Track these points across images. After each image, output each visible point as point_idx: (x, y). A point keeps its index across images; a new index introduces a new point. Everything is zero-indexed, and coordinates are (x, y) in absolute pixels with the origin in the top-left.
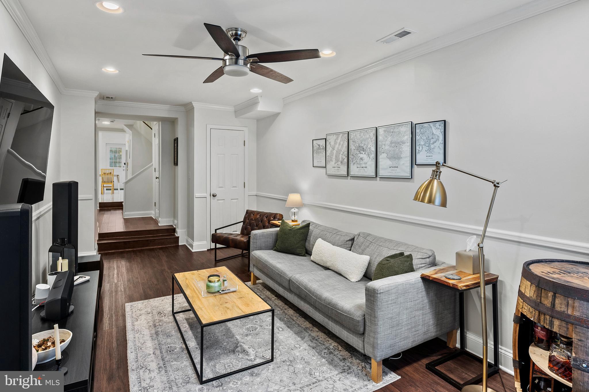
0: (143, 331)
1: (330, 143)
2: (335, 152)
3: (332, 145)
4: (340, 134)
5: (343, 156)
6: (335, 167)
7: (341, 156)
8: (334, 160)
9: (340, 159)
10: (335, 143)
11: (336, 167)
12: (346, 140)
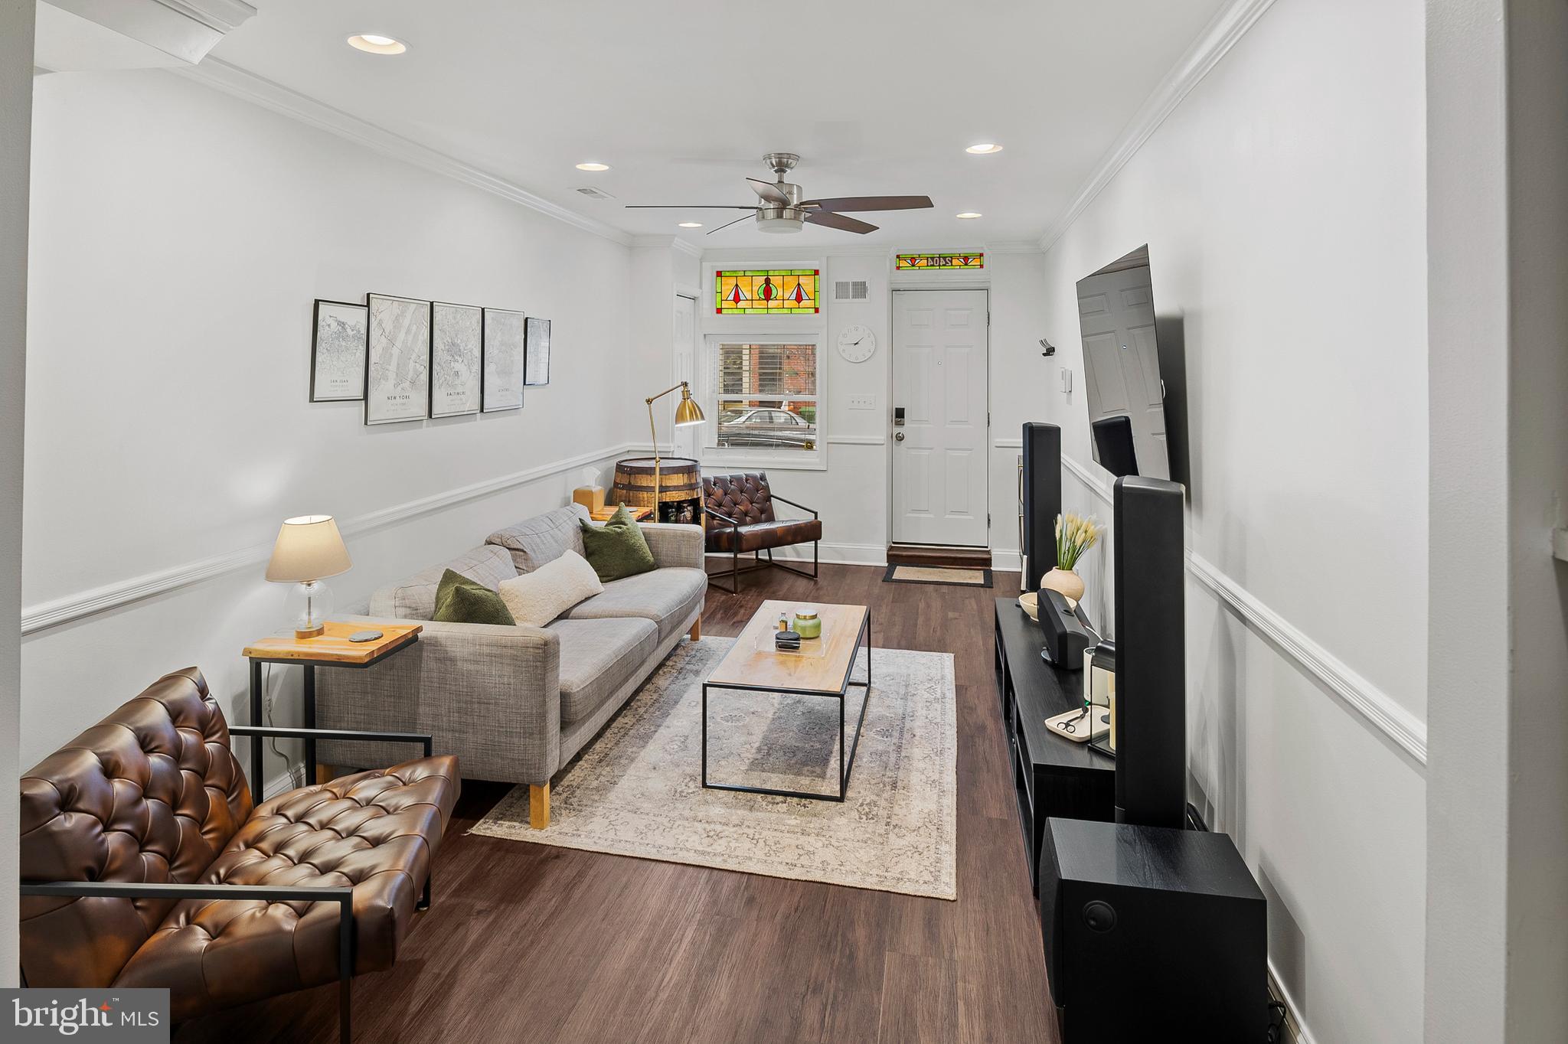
0: (921, 780)
1: (380, 323)
2: (395, 351)
3: (387, 331)
4: (412, 305)
5: (418, 366)
6: (395, 398)
7: (411, 364)
8: (392, 376)
9: (411, 374)
10: (394, 327)
11: (398, 398)
12: (425, 323)
